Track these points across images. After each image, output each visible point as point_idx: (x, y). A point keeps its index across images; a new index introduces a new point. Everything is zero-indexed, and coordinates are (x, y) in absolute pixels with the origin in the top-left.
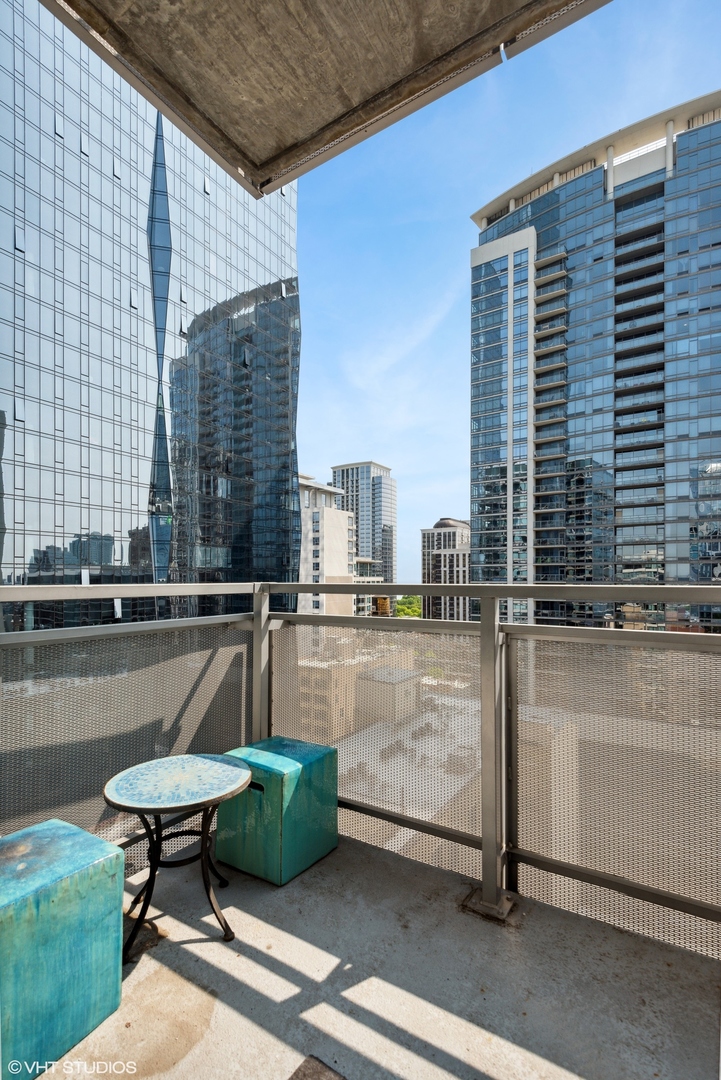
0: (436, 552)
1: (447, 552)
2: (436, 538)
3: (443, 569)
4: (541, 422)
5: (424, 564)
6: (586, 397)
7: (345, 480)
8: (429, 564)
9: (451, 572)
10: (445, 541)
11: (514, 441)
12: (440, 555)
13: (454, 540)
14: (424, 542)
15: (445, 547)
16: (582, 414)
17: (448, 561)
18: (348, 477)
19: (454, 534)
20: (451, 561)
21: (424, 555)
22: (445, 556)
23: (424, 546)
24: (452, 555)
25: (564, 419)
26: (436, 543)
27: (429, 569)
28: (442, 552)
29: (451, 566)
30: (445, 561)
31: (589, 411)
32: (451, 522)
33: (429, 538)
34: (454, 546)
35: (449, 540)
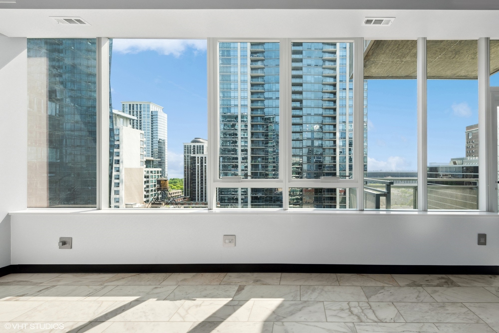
0: (192, 155)
1: (200, 155)
2: (192, 148)
3: (197, 164)
4: (254, 99)
5: (185, 162)
6: (273, 91)
7: (132, 111)
8: (188, 162)
9: (202, 166)
10: (197, 150)
11: (241, 105)
12: (195, 157)
13: (203, 150)
14: (185, 150)
15: (198, 153)
16: (271, 98)
17: (200, 160)
18: (133, 109)
19: (203, 146)
20: (202, 160)
21: (185, 157)
22: (198, 157)
23: (185, 152)
24: (202, 158)
25: (264, 99)
26: (192, 151)
27: (188, 164)
28: (196, 155)
29: (202, 163)
30: (198, 160)
31: (274, 98)
32: (201, 140)
33: (188, 148)
34: (203, 153)
35: (200, 150)
